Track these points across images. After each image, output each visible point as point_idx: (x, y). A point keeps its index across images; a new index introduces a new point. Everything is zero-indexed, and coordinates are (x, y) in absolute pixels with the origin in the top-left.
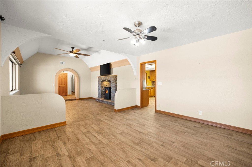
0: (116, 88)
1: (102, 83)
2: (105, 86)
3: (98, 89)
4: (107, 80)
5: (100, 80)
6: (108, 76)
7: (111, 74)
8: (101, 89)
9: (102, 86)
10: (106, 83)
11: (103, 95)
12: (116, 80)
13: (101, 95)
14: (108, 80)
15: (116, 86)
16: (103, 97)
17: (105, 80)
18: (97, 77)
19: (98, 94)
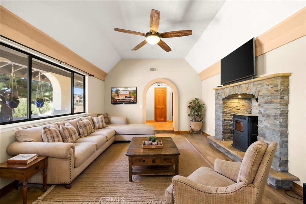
0: (286, 122)
1: (224, 103)
2: (234, 110)
3: (214, 117)
4: (240, 96)
5: (221, 96)
6: (245, 82)
7: (256, 75)
8: (221, 119)
9: (225, 110)
10: (235, 103)
11: (228, 133)
12: (286, 91)
13: (223, 132)
14: (242, 95)
15: (285, 114)
16: (228, 138)
17: (234, 96)
18: (214, 89)
19: (214, 128)
